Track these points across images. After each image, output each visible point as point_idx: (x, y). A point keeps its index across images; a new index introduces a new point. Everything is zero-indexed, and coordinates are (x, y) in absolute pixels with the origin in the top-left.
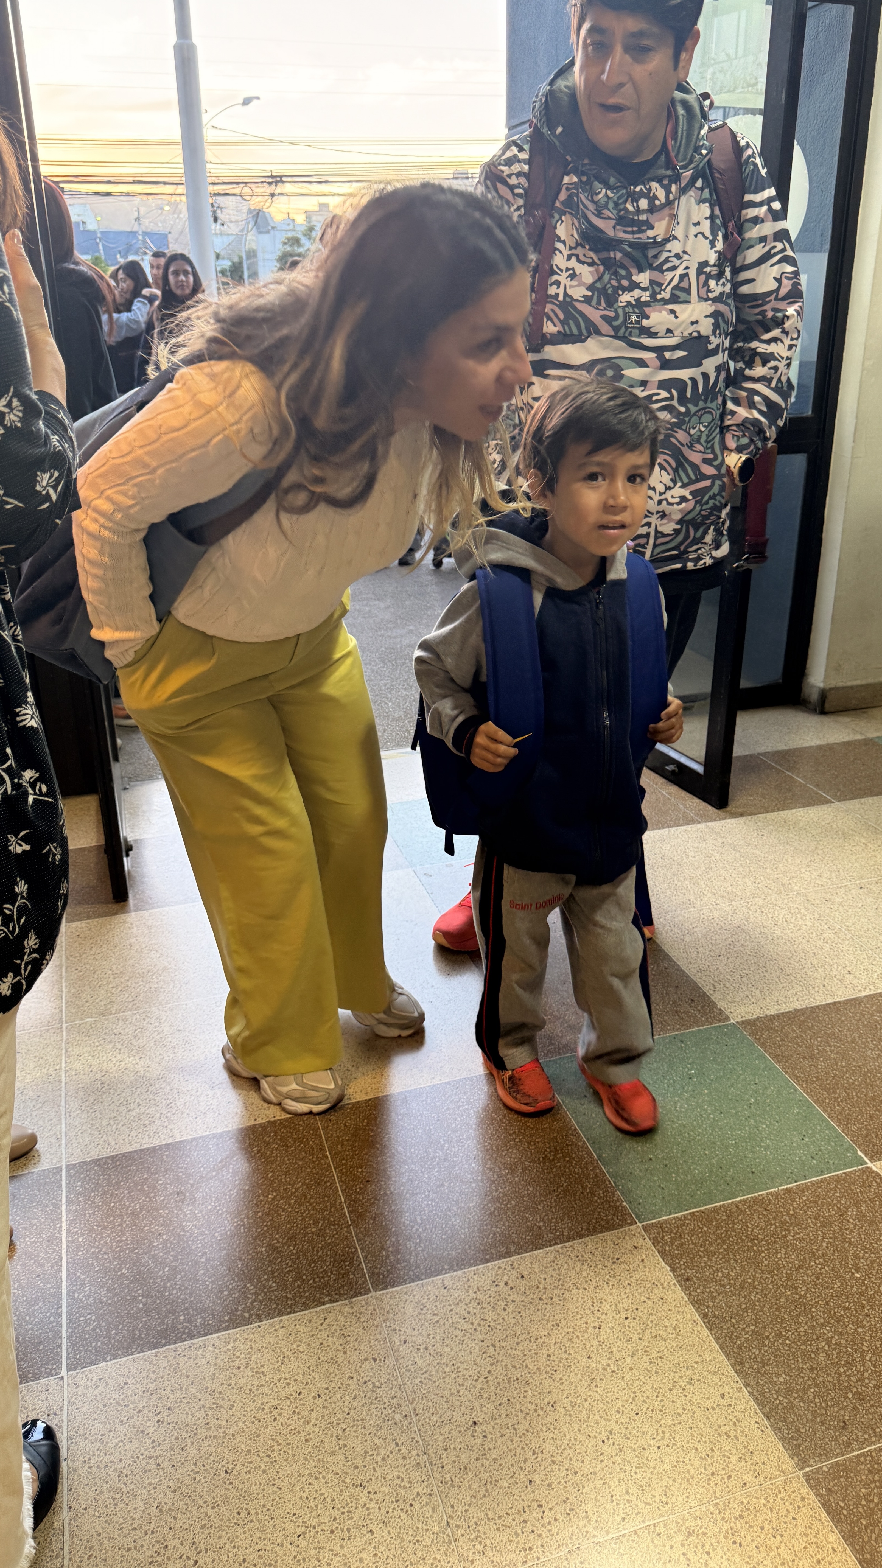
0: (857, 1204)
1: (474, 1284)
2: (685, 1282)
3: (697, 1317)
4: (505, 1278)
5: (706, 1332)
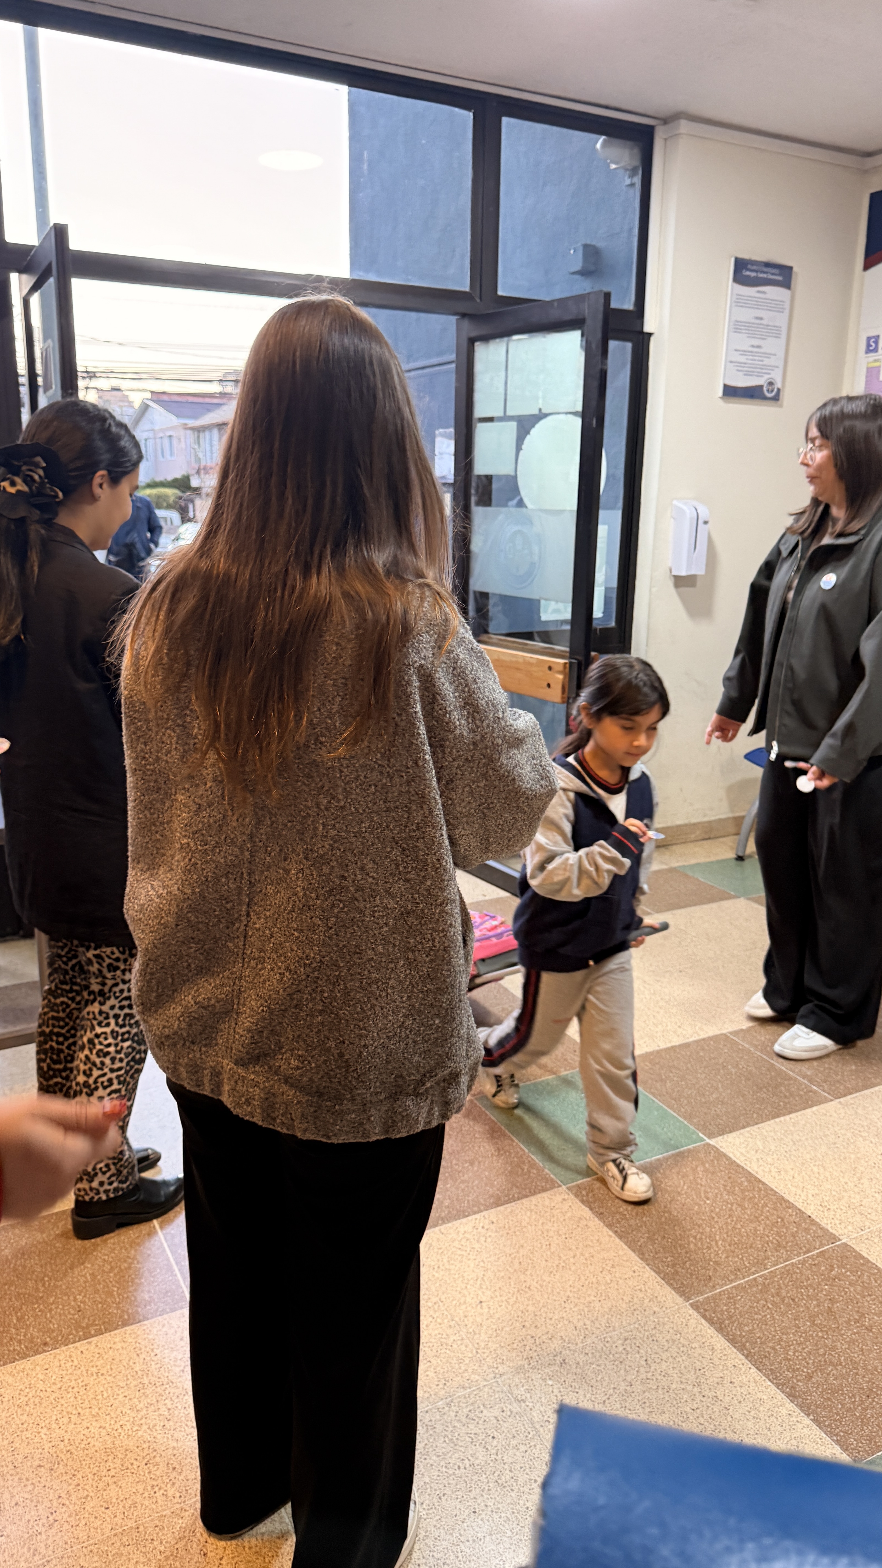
0: (703, 1164)
1: (462, 1230)
3: (611, 1233)
4: (481, 1225)
5: (617, 1240)
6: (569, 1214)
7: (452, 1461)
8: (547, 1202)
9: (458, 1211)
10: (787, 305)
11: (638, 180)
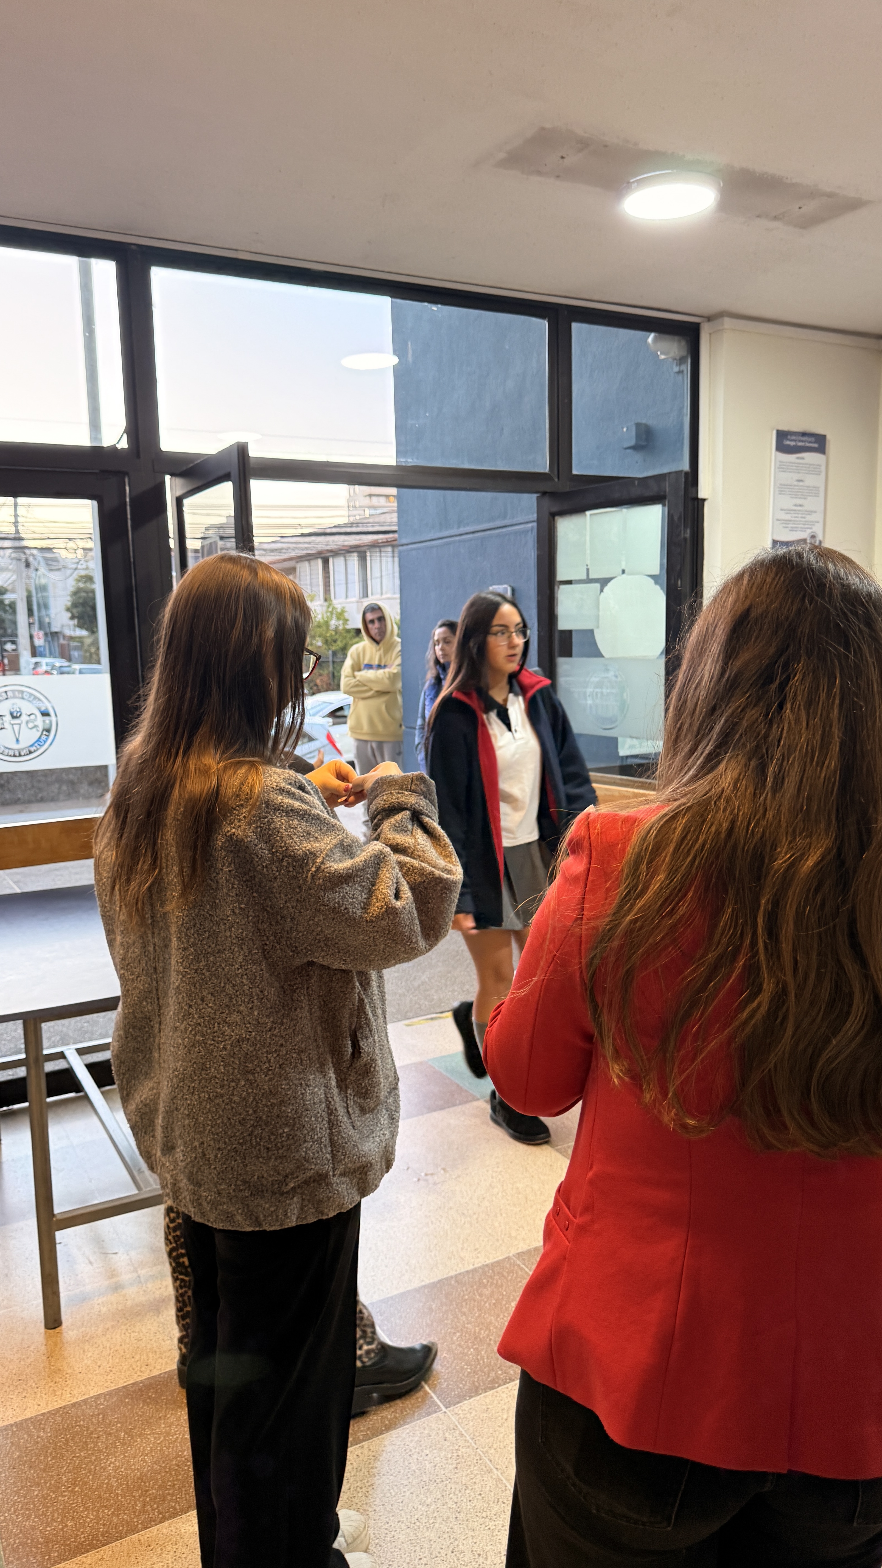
10: (823, 468)
11: (687, 368)
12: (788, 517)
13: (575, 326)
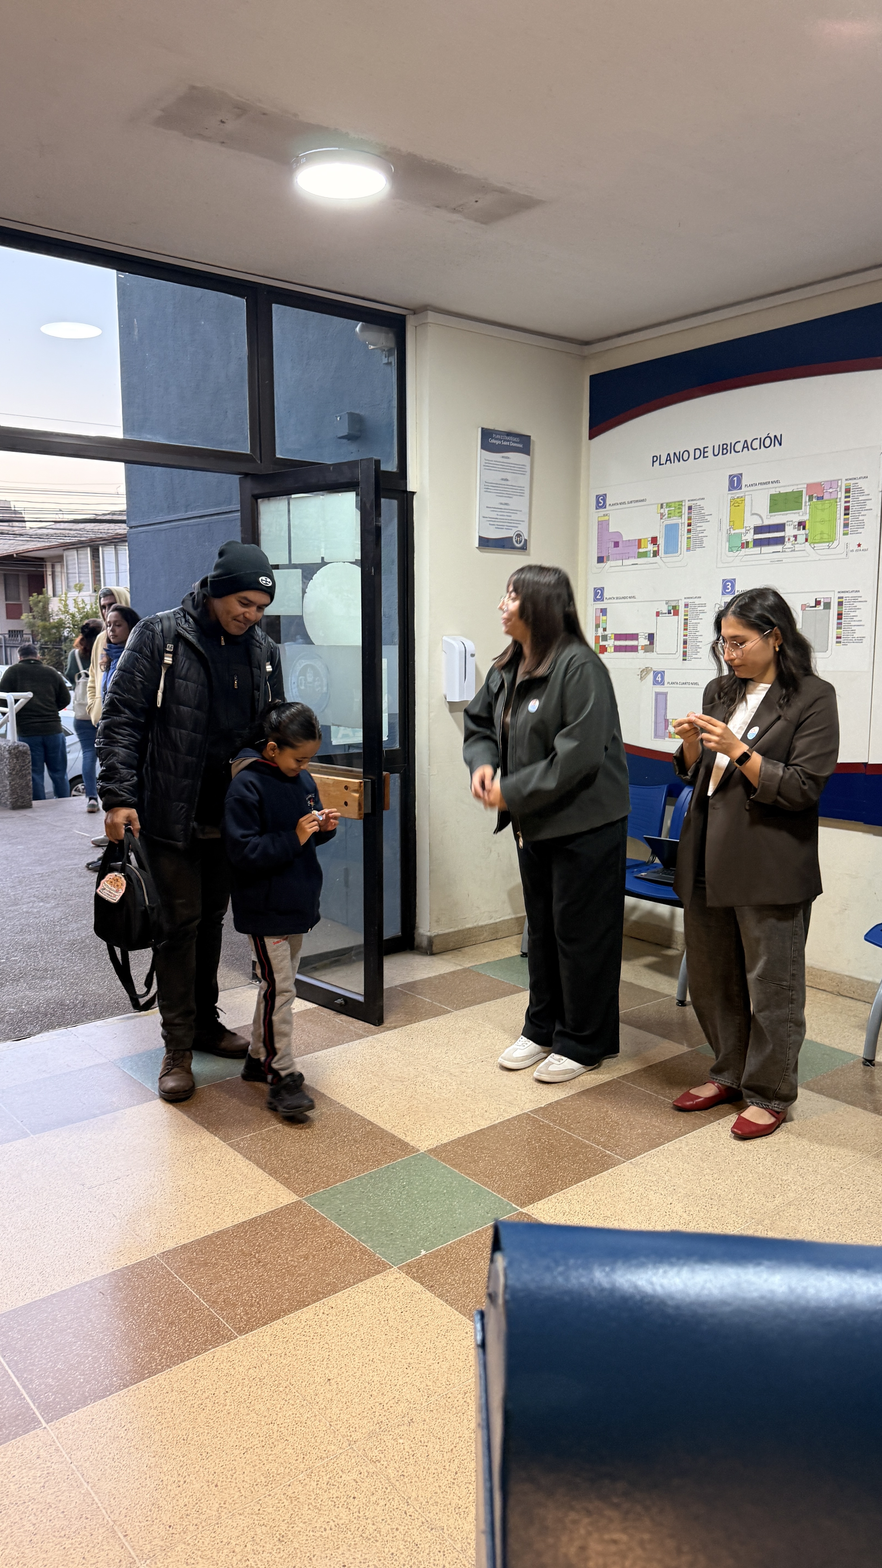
1: (304, 1317)
2: (431, 1288)
3: (442, 1302)
4: (322, 1311)
6: (401, 1291)
7: (318, 1526)
8: (381, 1283)
9: (298, 1302)
10: (528, 469)
11: (394, 360)
12: (494, 515)
13: (275, 306)
